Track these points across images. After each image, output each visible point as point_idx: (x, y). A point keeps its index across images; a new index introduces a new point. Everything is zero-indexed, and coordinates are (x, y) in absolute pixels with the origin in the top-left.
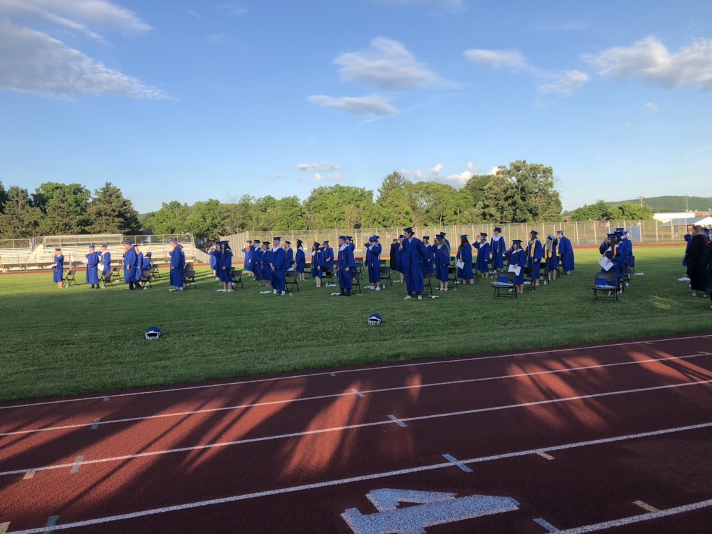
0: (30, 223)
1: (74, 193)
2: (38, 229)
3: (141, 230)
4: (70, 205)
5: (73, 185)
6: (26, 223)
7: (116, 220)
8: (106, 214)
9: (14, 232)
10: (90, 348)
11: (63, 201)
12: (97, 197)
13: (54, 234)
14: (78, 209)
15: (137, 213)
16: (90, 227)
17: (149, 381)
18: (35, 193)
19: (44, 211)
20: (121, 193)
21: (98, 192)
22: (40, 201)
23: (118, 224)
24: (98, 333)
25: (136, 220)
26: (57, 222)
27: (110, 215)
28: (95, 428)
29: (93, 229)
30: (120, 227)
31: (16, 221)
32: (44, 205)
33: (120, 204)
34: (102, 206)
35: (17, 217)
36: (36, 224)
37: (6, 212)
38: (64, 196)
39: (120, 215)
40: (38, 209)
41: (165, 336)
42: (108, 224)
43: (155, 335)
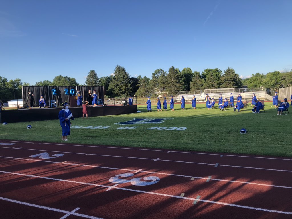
0: (200, 84)
1: (216, 72)
2: (203, 87)
3: (242, 86)
4: (214, 77)
5: (215, 69)
6: (199, 84)
7: (232, 82)
8: (228, 80)
9: (195, 88)
10: (218, 134)
11: (212, 76)
12: (225, 73)
13: (208, 88)
14: (217, 78)
15: (241, 79)
16: (221, 85)
17: (239, 151)
18: (202, 73)
19: (205, 80)
20: (234, 71)
21: (225, 71)
22: (204, 76)
23: (233, 84)
24: (221, 129)
25: (240, 82)
26: (209, 84)
27: (229, 81)
28: (217, 166)
29: (223, 86)
30: (233, 85)
31: (196, 84)
32: (205, 77)
33: (233, 76)
34: (226, 77)
35: (196, 83)
36: (202, 85)
37: (193, 81)
38: (212, 74)
39: (234, 80)
40: (203, 79)
41: (248, 133)
42: (229, 84)
43: (244, 132)
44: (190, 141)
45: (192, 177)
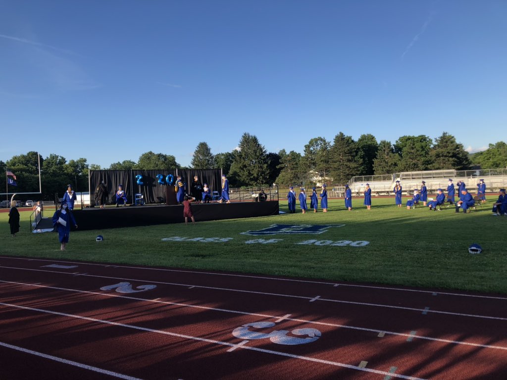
0: (392, 164)
1: (421, 141)
2: (397, 168)
3: (471, 166)
4: (418, 151)
5: (420, 136)
6: (390, 164)
7: (451, 159)
8: (443, 156)
9: (383, 170)
10: (426, 254)
11: (413, 148)
12: (436, 143)
13: (407, 171)
14: (423, 153)
15: (467, 153)
16: (431, 165)
17: (467, 287)
18: (395, 144)
19: (400, 155)
20: (455, 139)
21: (437, 140)
22: (398, 149)
23: (453, 162)
24: (433, 244)
25: (467, 159)
26: (408, 163)
27: (446, 156)
28: (425, 313)
29: (434, 166)
30: (454, 165)
31: (383, 164)
32: (401, 151)
33: (453, 147)
34: (440, 150)
35: (384, 161)
36: (396, 165)
37: (378, 157)
38: (414, 144)
39: (454, 155)
40: (397, 155)
41: (485, 252)
42: (445, 163)
43: (477, 251)
44: (376, 265)
45: (379, 331)
